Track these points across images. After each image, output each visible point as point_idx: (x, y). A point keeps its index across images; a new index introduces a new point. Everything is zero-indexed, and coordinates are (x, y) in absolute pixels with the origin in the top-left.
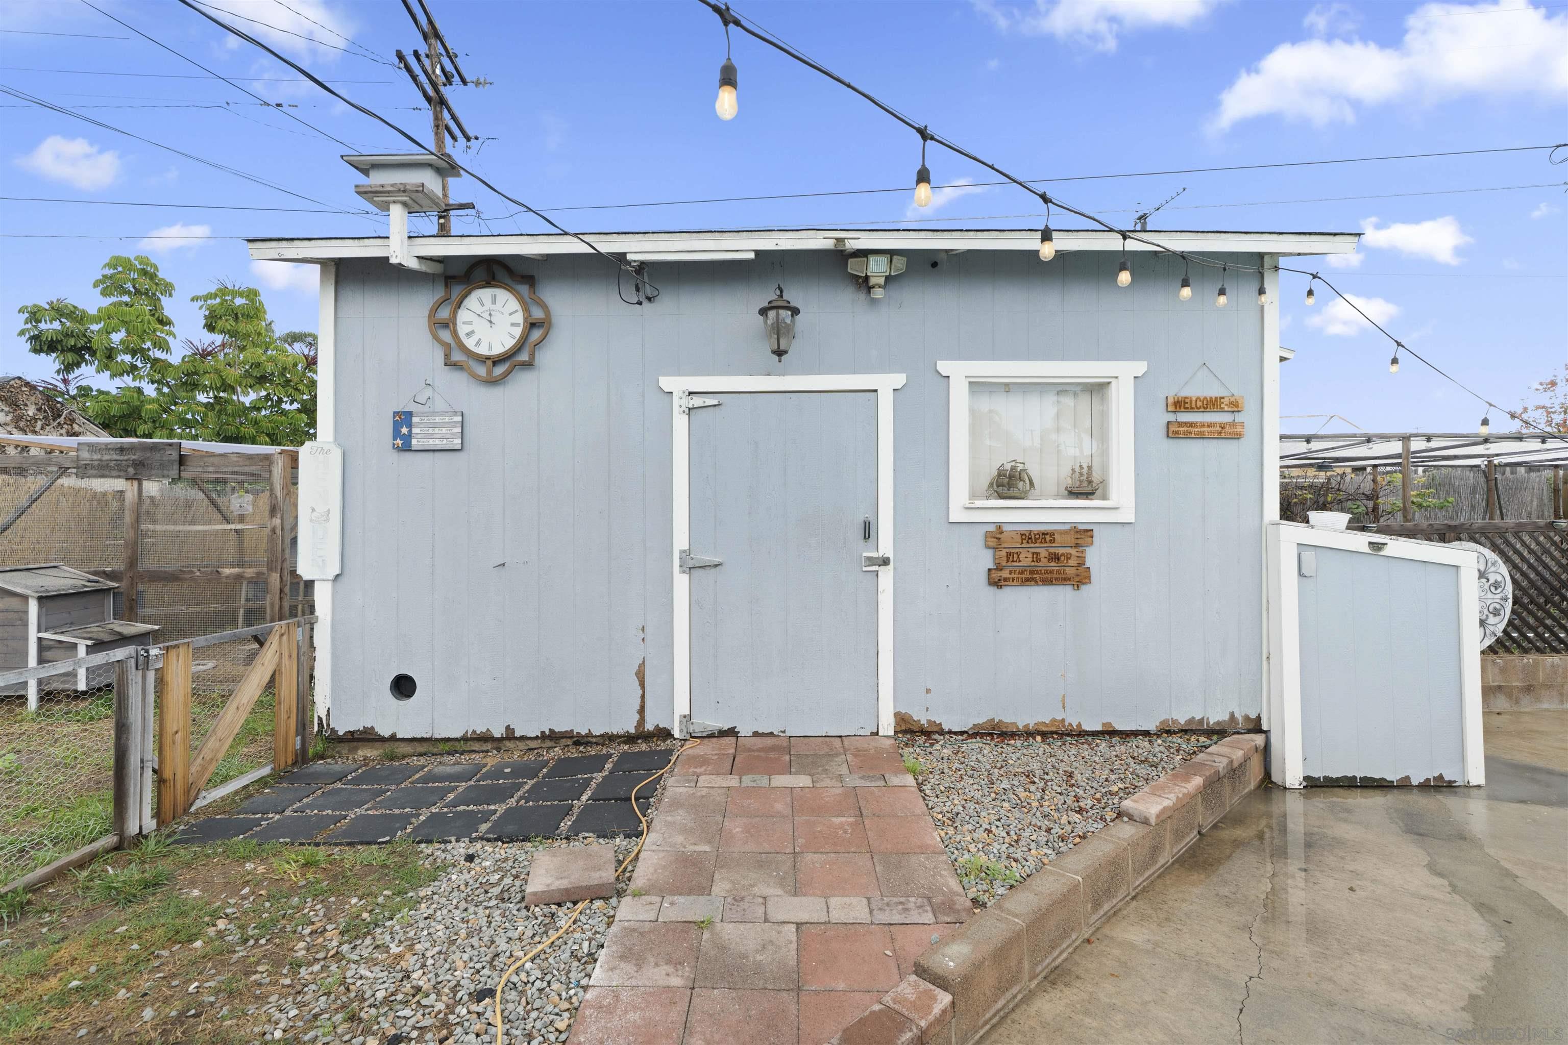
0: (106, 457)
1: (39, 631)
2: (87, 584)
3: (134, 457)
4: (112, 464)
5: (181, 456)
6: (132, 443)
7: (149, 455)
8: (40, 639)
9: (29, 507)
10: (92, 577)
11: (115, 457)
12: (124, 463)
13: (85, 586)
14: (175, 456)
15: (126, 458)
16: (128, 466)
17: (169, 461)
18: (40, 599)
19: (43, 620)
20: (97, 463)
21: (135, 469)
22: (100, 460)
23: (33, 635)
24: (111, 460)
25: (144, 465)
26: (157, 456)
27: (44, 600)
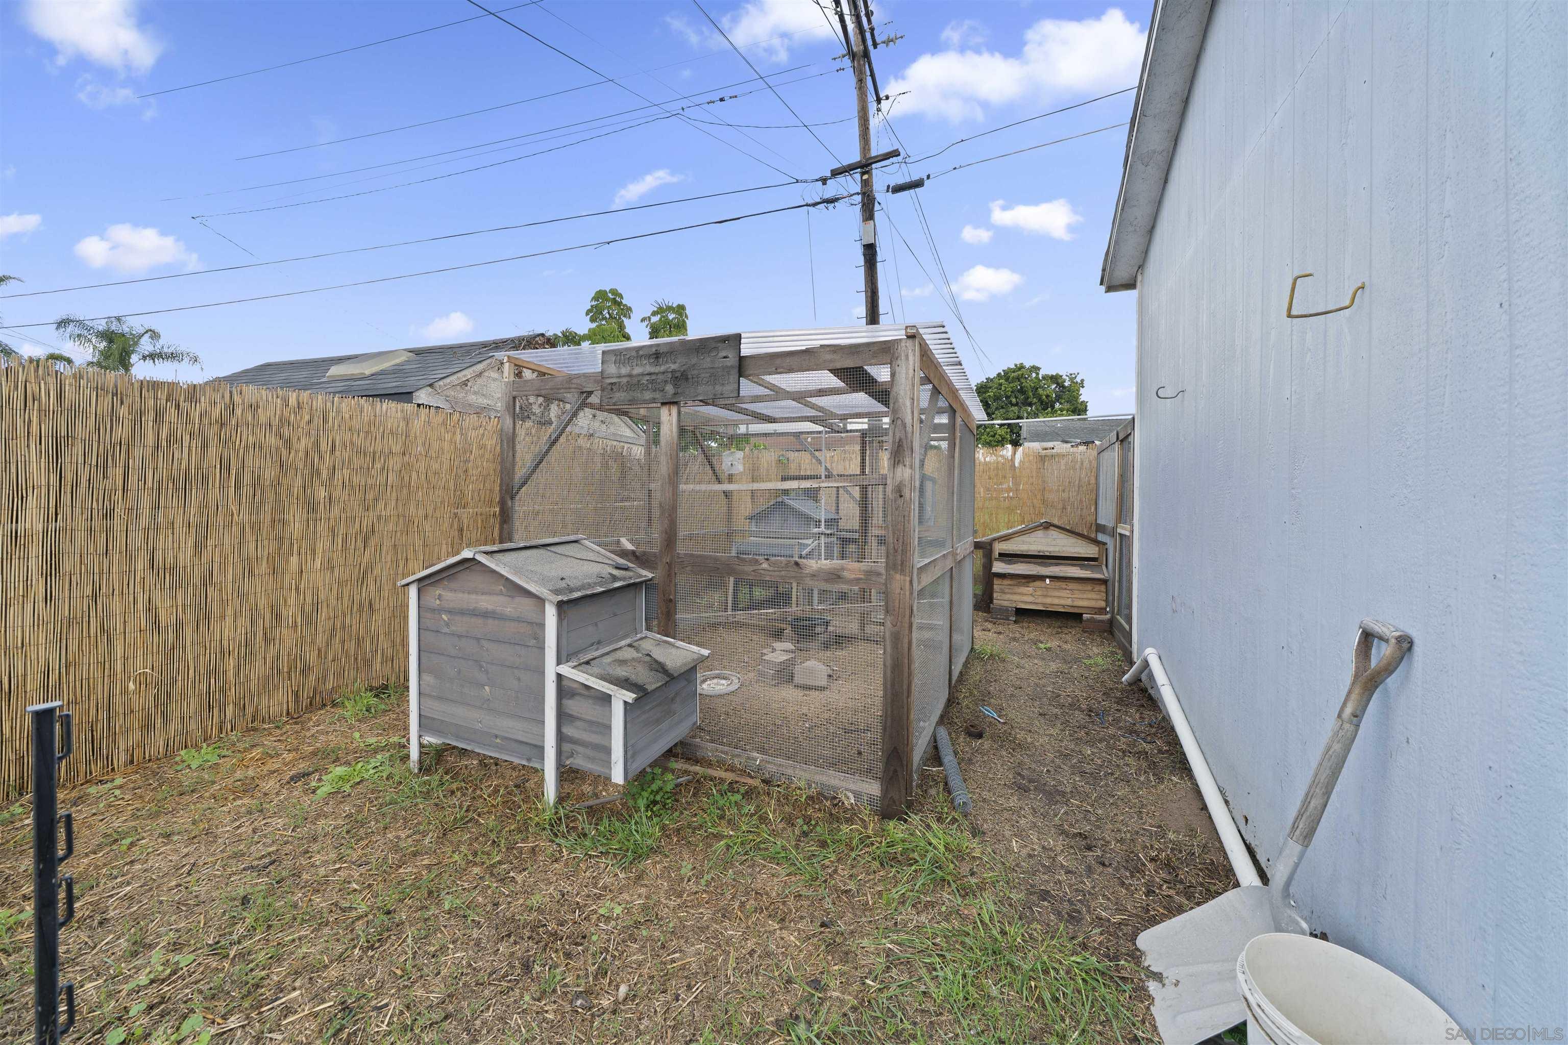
0: (637, 370)
1: (559, 663)
2: (616, 572)
3: (673, 367)
4: (644, 380)
5: (741, 359)
6: (671, 343)
7: (694, 360)
8: (559, 677)
9: (547, 452)
10: (622, 561)
11: (649, 369)
12: (661, 377)
13: (614, 578)
14: (732, 361)
15: (663, 368)
16: (666, 382)
17: (724, 368)
18: (560, 605)
19: (564, 642)
20: (625, 380)
21: (675, 386)
22: (630, 376)
23: (551, 668)
24: (643, 375)
25: (687, 379)
26: (706, 362)
27: (565, 607)
